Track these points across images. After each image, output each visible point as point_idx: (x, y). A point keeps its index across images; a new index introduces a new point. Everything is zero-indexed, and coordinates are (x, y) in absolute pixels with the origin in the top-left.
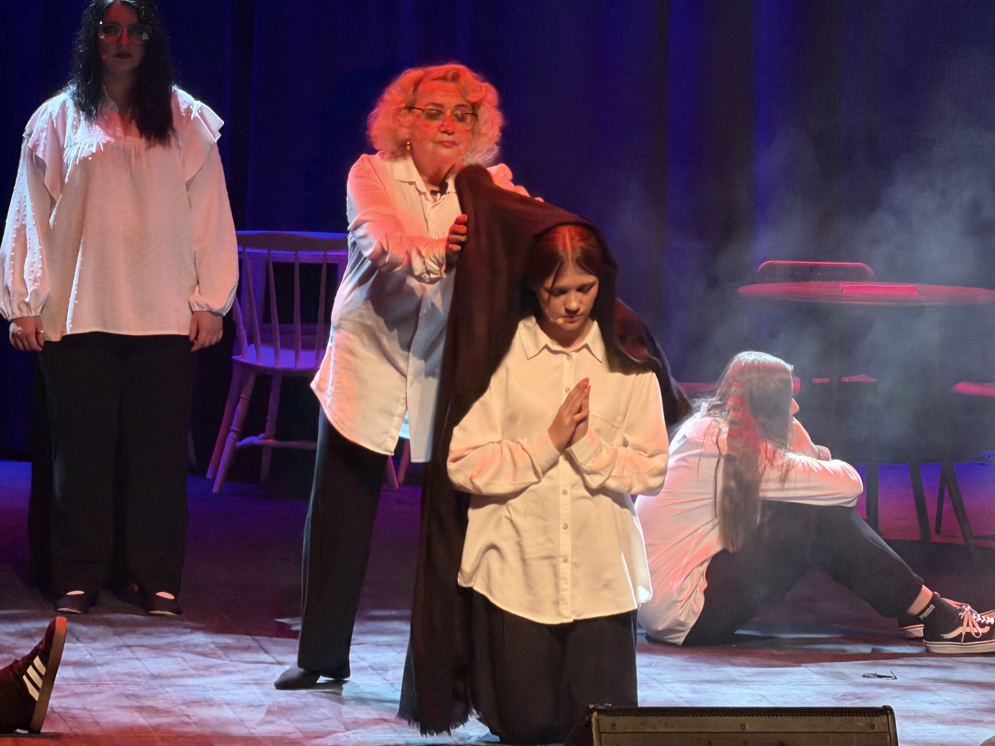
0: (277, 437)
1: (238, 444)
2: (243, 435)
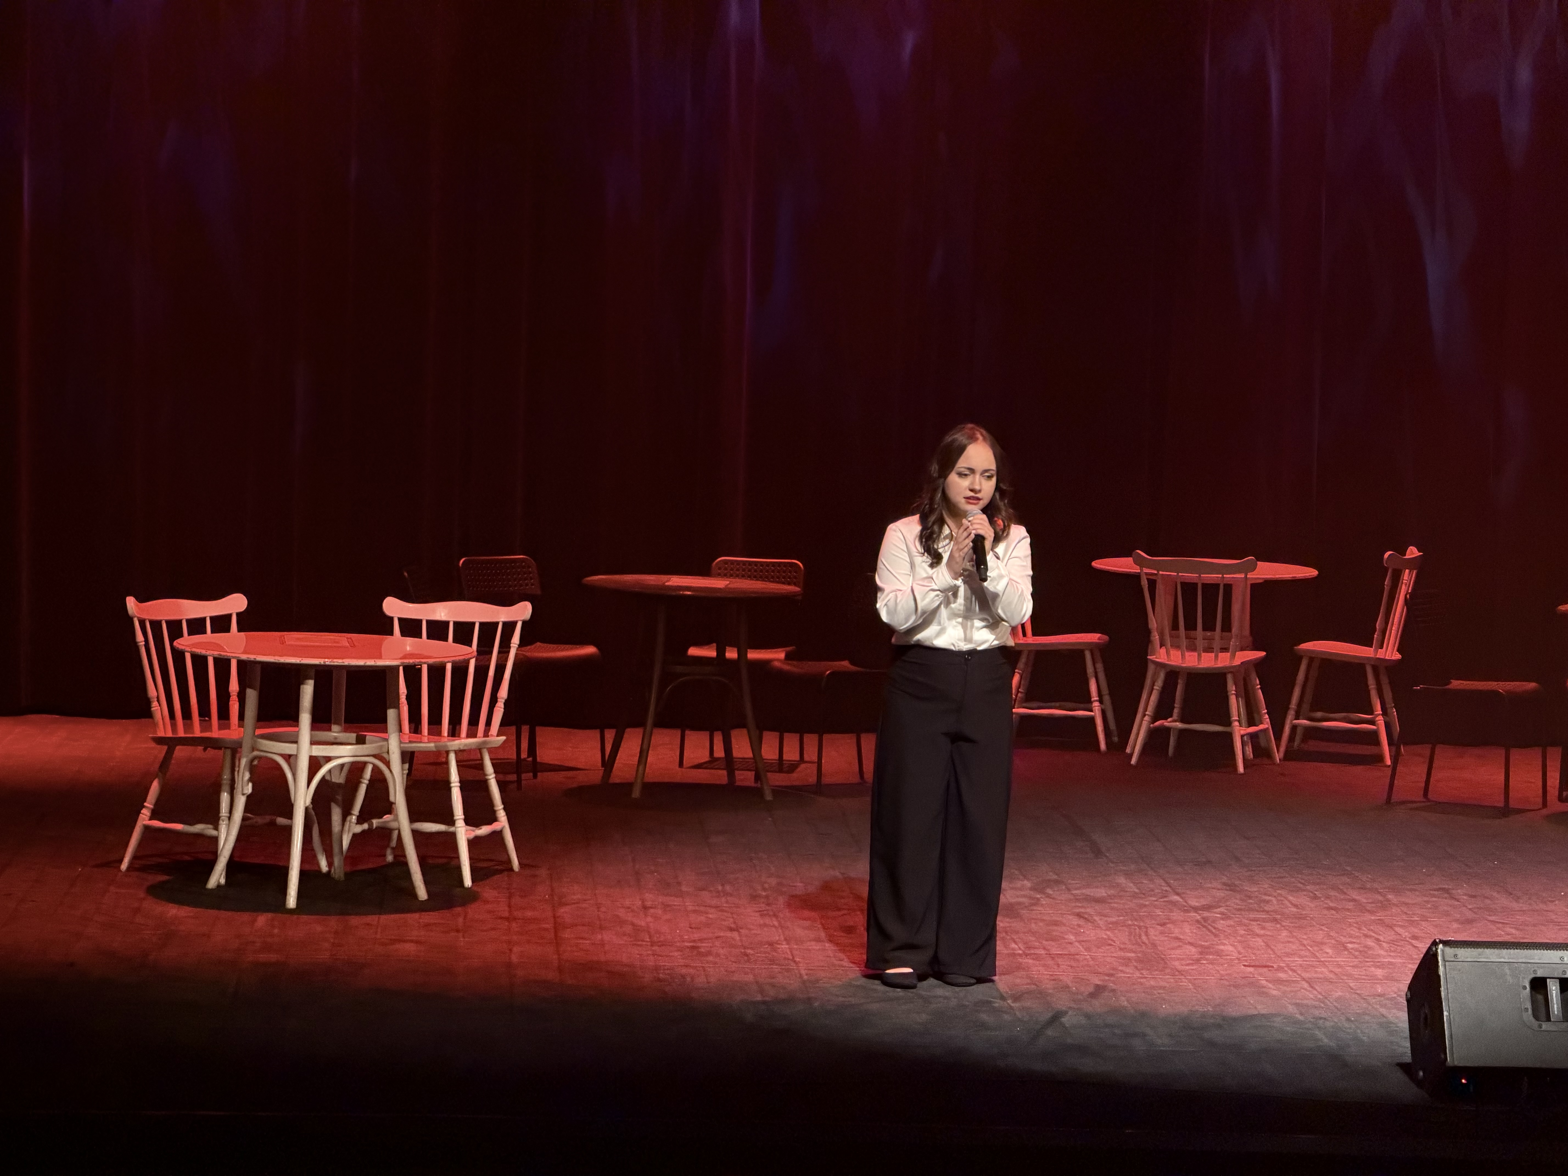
0: (1182, 720)
1: (1152, 725)
2: (1155, 719)
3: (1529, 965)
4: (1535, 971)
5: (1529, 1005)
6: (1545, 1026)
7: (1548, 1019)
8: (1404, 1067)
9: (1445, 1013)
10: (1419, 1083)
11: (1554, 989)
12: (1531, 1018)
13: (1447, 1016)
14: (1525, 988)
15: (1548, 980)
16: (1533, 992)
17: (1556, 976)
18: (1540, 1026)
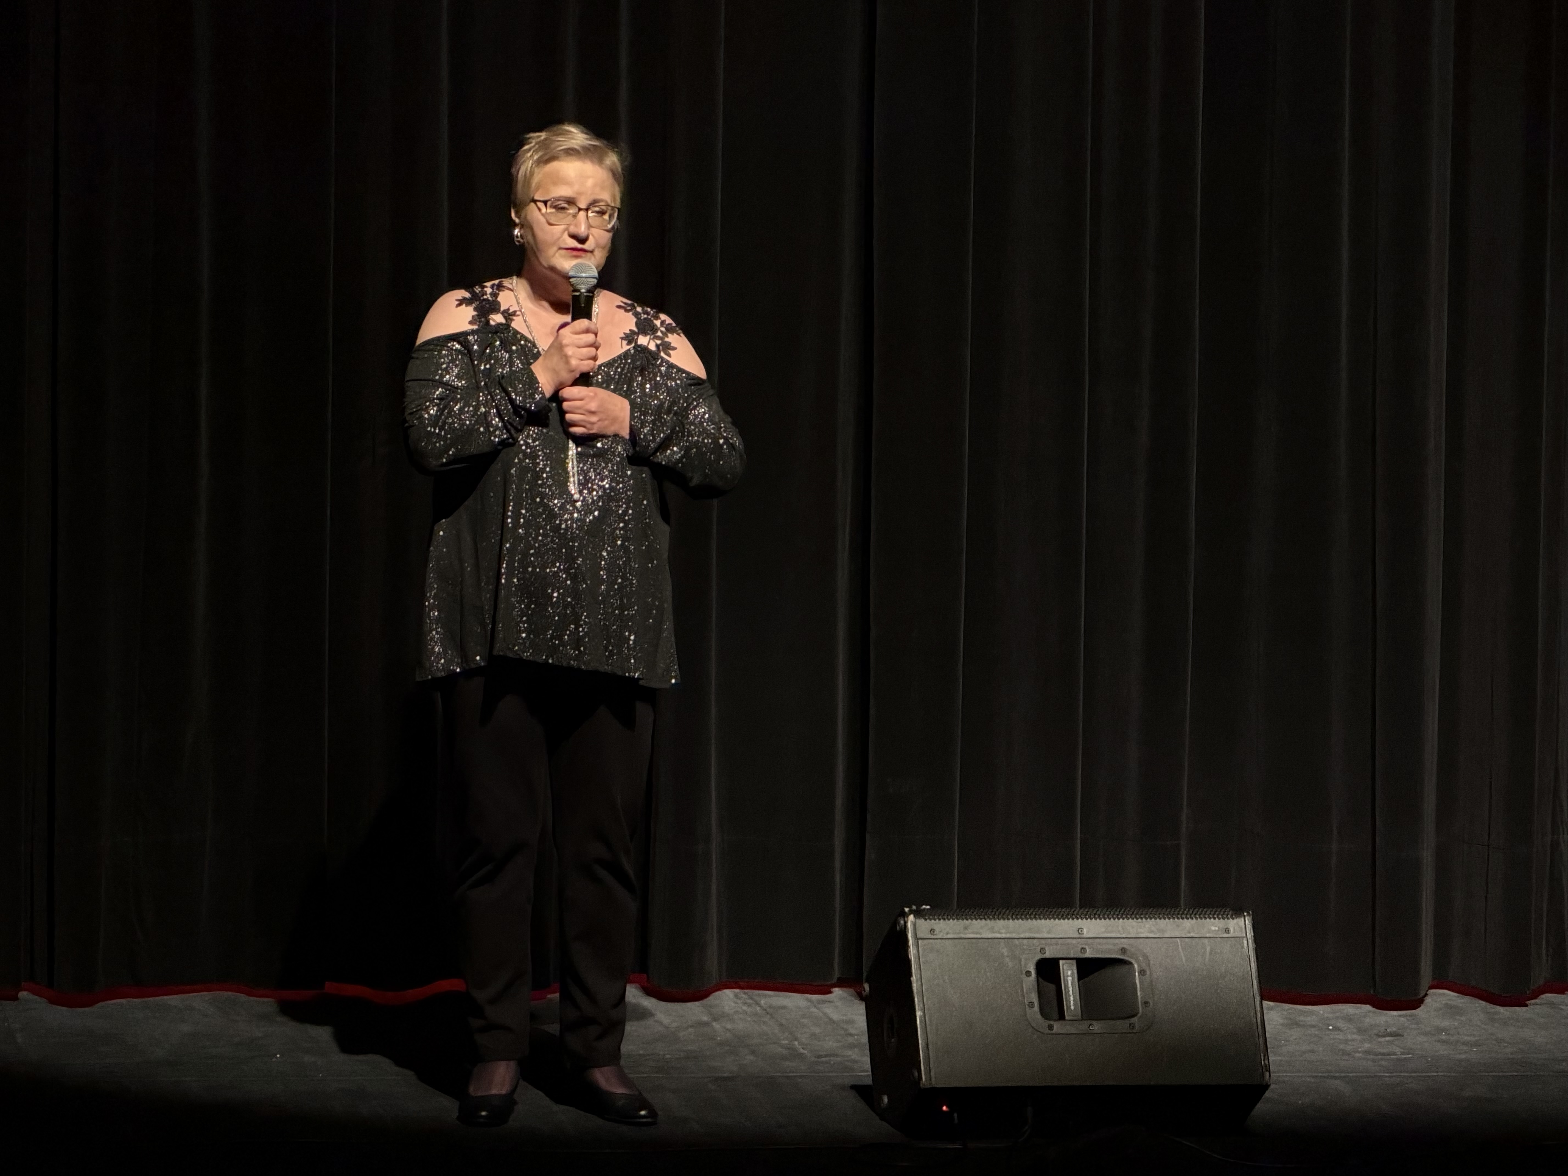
3: (1035, 941)
4: (1042, 950)
5: (1034, 997)
6: (1057, 1027)
7: (1061, 1017)
8: (860, 1090)
9: (919, 1014)
10: (882, 1114)
11: (1069, 974)
12: (1039, 1016)
13: (920, 1017)
14: (1028, 973)
15: (1061, 962)
16: (1040, 980)
17: (1072, 956)
18: (1051, 1027)
